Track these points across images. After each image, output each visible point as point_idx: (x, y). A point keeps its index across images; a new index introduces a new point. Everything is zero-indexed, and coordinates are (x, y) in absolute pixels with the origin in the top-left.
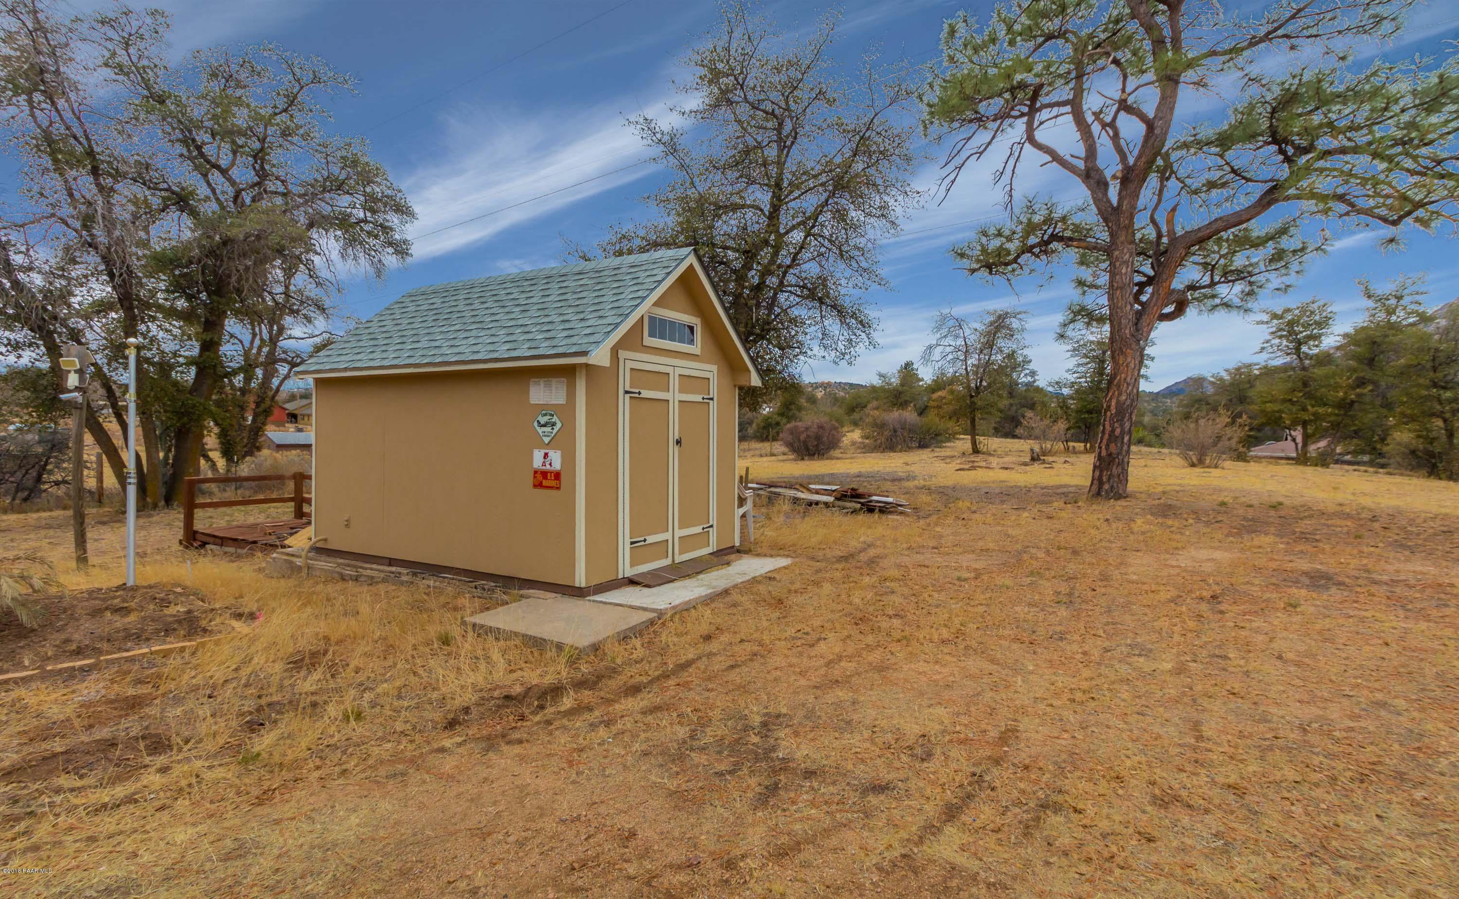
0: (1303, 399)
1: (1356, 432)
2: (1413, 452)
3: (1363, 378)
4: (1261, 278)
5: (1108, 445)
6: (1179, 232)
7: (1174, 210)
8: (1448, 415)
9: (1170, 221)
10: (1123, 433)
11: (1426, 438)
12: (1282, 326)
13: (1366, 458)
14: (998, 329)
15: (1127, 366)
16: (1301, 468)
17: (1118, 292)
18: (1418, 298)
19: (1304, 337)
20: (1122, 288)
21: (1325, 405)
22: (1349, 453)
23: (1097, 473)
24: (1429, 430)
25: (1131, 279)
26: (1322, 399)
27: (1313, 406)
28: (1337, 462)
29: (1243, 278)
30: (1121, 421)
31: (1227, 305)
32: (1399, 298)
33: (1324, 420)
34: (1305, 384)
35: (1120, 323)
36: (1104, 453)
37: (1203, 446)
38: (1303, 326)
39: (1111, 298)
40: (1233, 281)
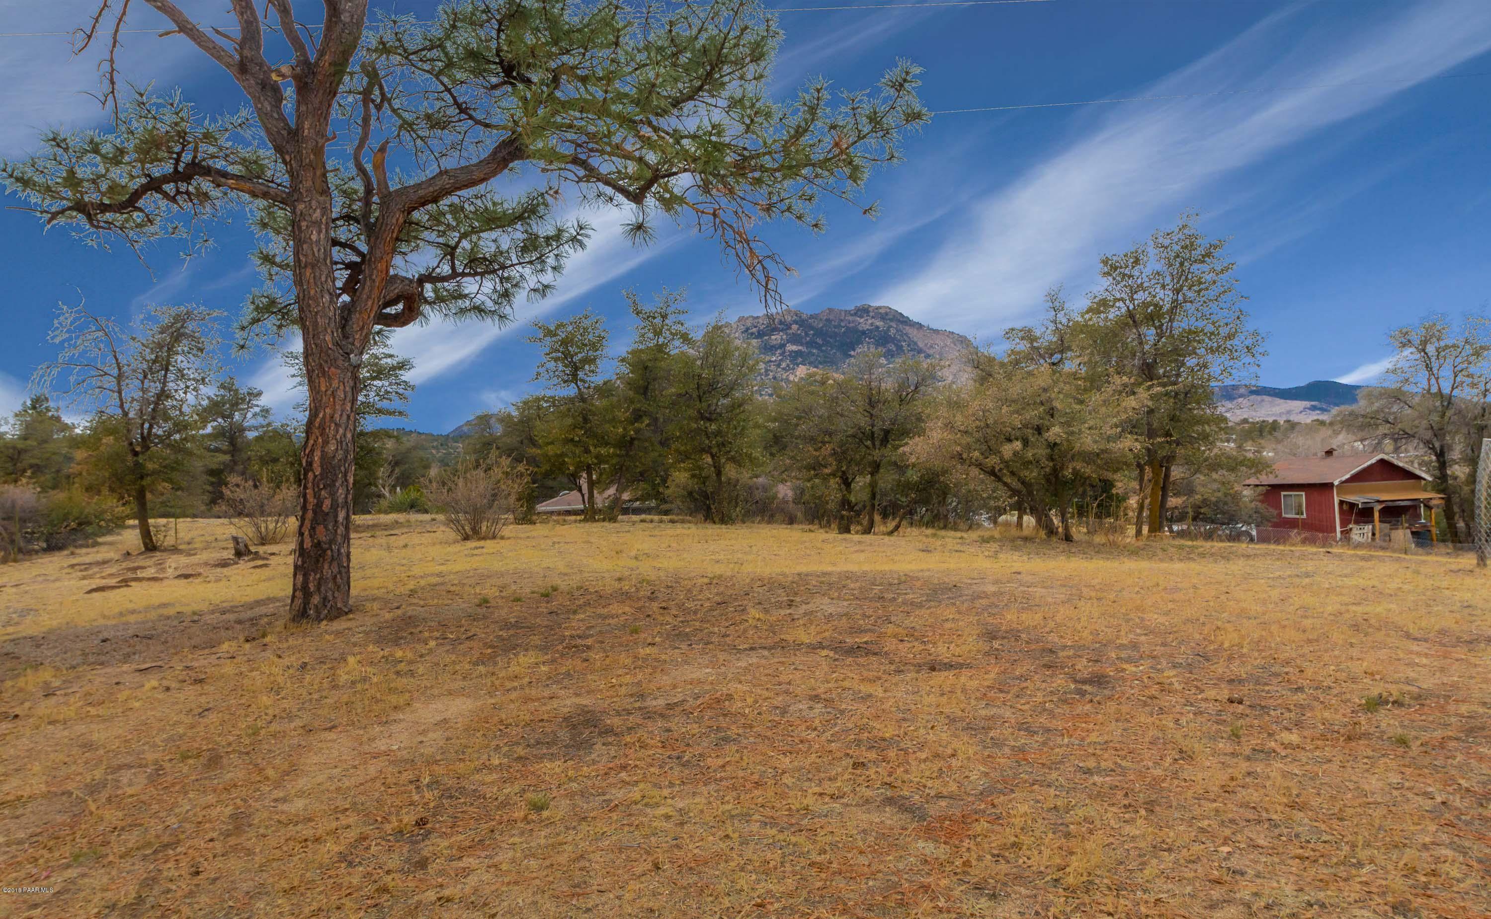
0: (584, 439)
1: (642, 474)
2: (690, 494)
3: (639, 410)
4: (514, 273)
5: (313, 529)
6: (393, 186)
7: (382, 149)
8: (714, 450)
9: (379, 166)
10: (335, 507)
11: (699, 477)
12: (557, 346)
13: (653, 503)
14: (178, 337)
15: (333, 394)
16: (588, 526)
17: (308, 272)
18: (681, 317)
19: (580, 361)
20: (313, 266)
21: (607, 444)
22: (637, 500)
23: (300, 578)
24: (701, 468)
25: (328, 254)
26: (603, 438)
27: (595, 446)
28: (625, 511)
29: (494, 271)
30: (330, 486)
31: (479, 310)
32: (664, 317)
33: (606, 462)
34: (586, 420)
35: (315, 324)
36: (308, 544)
37: (475, 510)
38: (578, 347)
39: (299, 281)
40: (482, 275)
